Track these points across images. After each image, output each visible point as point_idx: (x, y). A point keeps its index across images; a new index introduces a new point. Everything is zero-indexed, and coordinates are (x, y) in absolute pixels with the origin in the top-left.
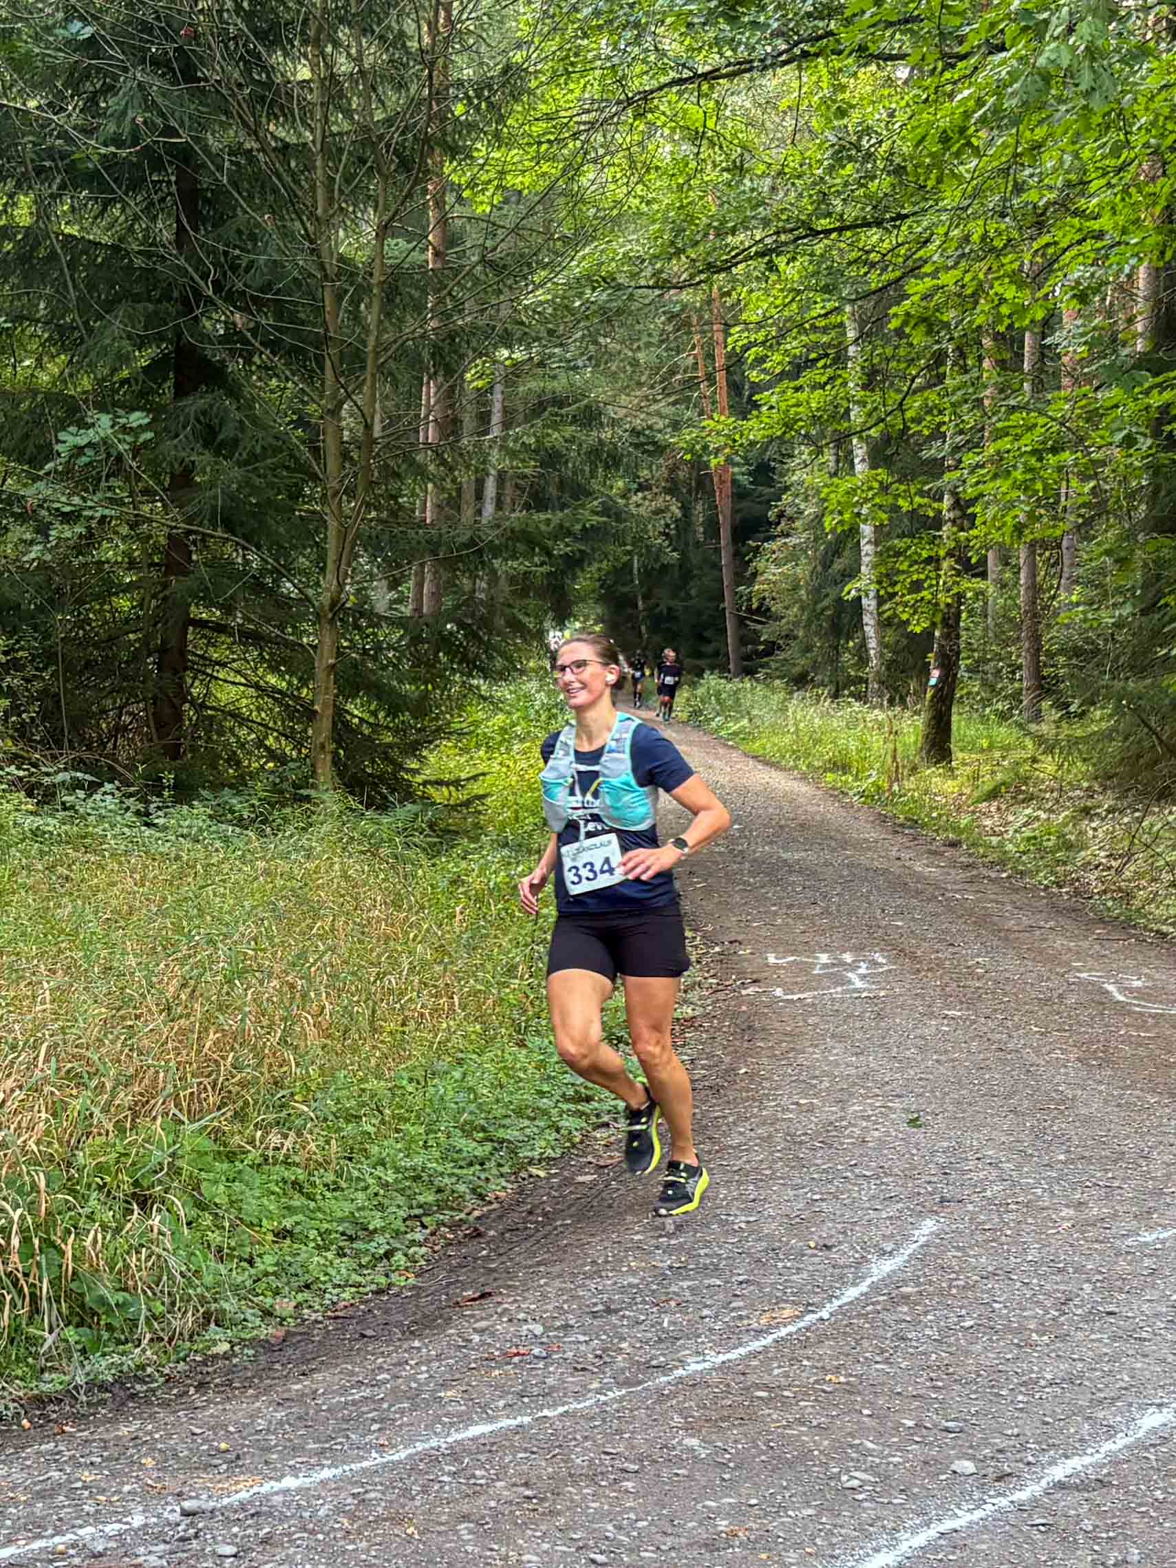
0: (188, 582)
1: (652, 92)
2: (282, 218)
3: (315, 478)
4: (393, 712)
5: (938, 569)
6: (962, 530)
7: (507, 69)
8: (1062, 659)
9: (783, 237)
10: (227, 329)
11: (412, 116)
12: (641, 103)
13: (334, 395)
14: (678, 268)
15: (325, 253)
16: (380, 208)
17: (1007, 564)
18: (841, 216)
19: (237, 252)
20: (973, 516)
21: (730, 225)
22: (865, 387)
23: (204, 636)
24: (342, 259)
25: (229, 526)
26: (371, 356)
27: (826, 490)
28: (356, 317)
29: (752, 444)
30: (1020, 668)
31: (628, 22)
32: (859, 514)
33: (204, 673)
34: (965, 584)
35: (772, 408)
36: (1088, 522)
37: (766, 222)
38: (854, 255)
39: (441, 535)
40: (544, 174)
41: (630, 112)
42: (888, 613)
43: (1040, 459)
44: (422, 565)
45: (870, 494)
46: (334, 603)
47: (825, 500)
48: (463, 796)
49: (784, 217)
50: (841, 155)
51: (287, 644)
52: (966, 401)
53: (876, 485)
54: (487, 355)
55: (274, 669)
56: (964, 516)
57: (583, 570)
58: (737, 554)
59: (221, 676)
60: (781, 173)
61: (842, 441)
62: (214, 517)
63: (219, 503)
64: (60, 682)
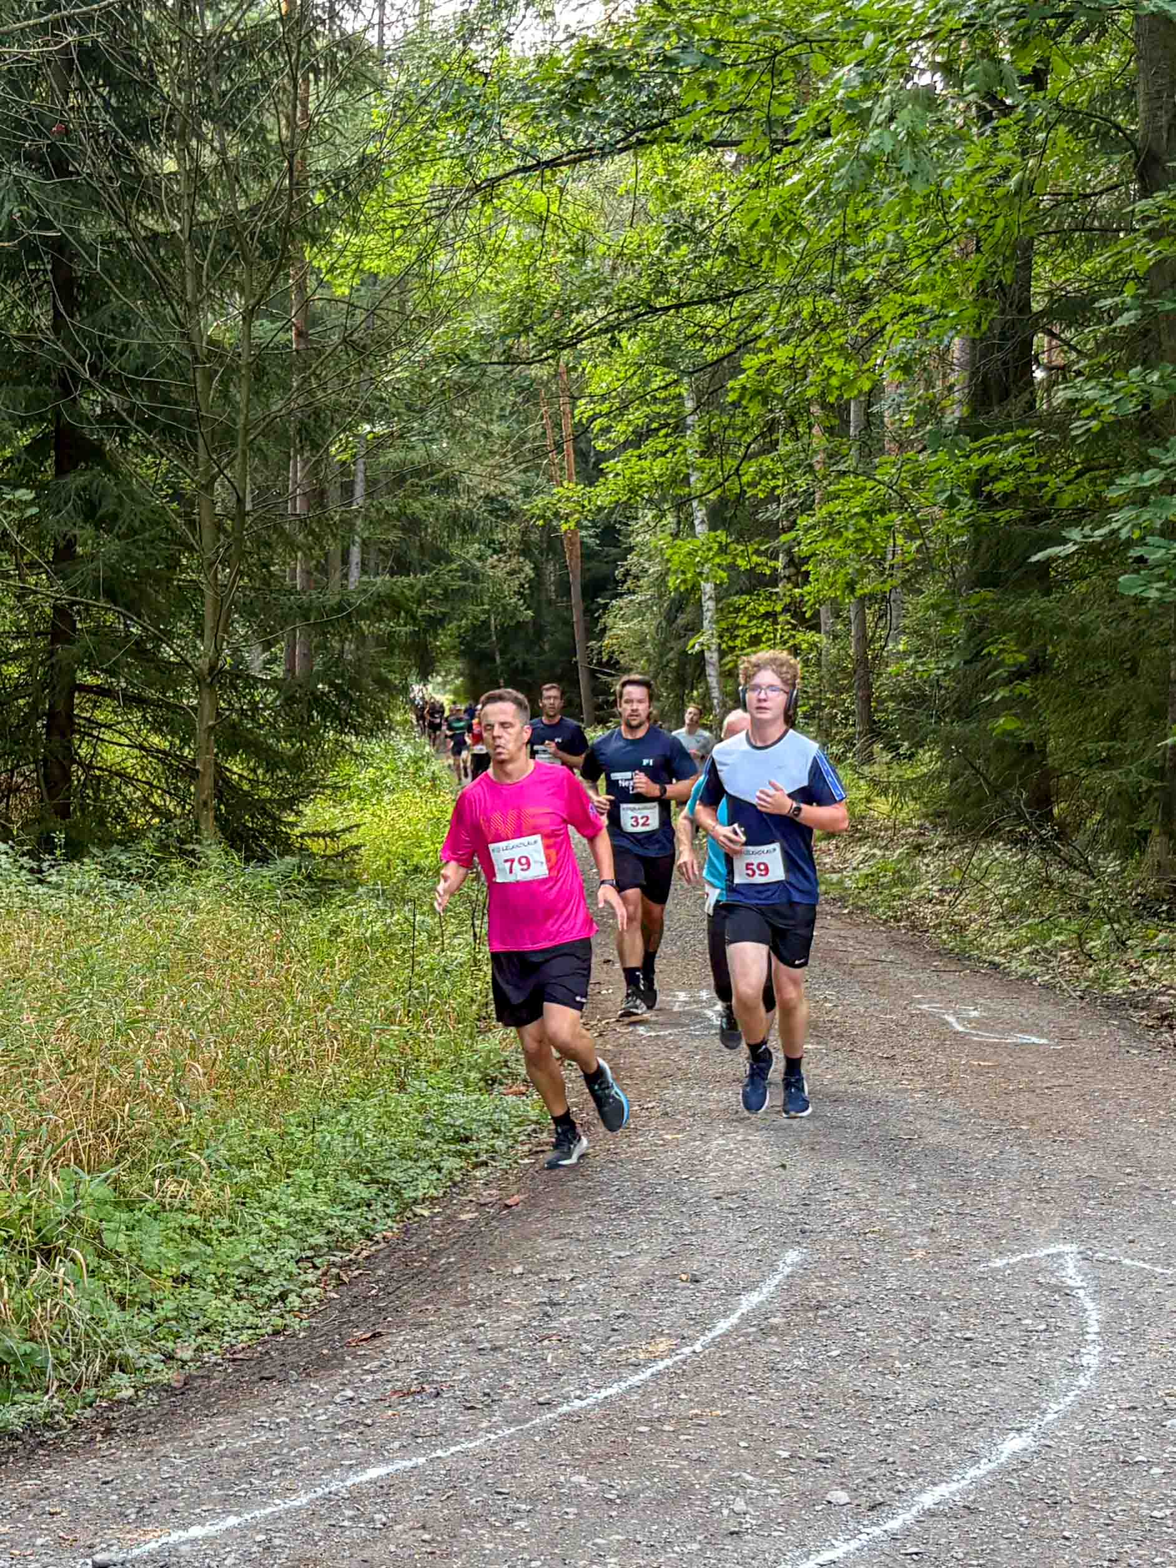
0: (75, 649)
1: (499, 179)
2: (154, 304)
3: (191, 549)
4: (271, 769)
5: (775, 623)
6: (796, 586)
7: (362, 160)
8: (891, 705)
9: (625, 315)
10: (103, 409)
11: (274, 206)
12: (489, 189)
13: (207, 471)
14: (526, 345)
15: (194, 337)
16: (247, 292)
17: (838, 617)
18: (678, 293)
19: (111, 336)
20: (807, 574)
21: (575, 304)
22: (702, 454)
23: (89, 700)
24: (211, 341)
25: (111, 595)
26: (241, 433)
27: (669, 551)
28: (225, 395)
29: (600, 509)
30: (853, 713)
31: (474, 114)
32: (701, 574)
33: (90, 735)
34: (800, 637)
36: (916, 575)
37: (608, 300)
38: (690, 330)
39: (311, 601)
40: (399, 258)
41: (477, 198)
42: (730, 665)
43: (870, 520)
44: (294, 630)
45: (711, 554)
46: (212, 668)
47: (668, 561)
48: (340, 846)
49: (624, 296)
50: (676, 237)
51: (169, 706)
52: (799, 466)
53: (716, 546)
54: (350, 430)
55: (157, 730)
56: (798, 573)
57: (444, 628)
58: (587, 611)
59: (106, 737)
60: (621, 255)
61: (682, 505)
62: (96, 588)
63: (101, 575)
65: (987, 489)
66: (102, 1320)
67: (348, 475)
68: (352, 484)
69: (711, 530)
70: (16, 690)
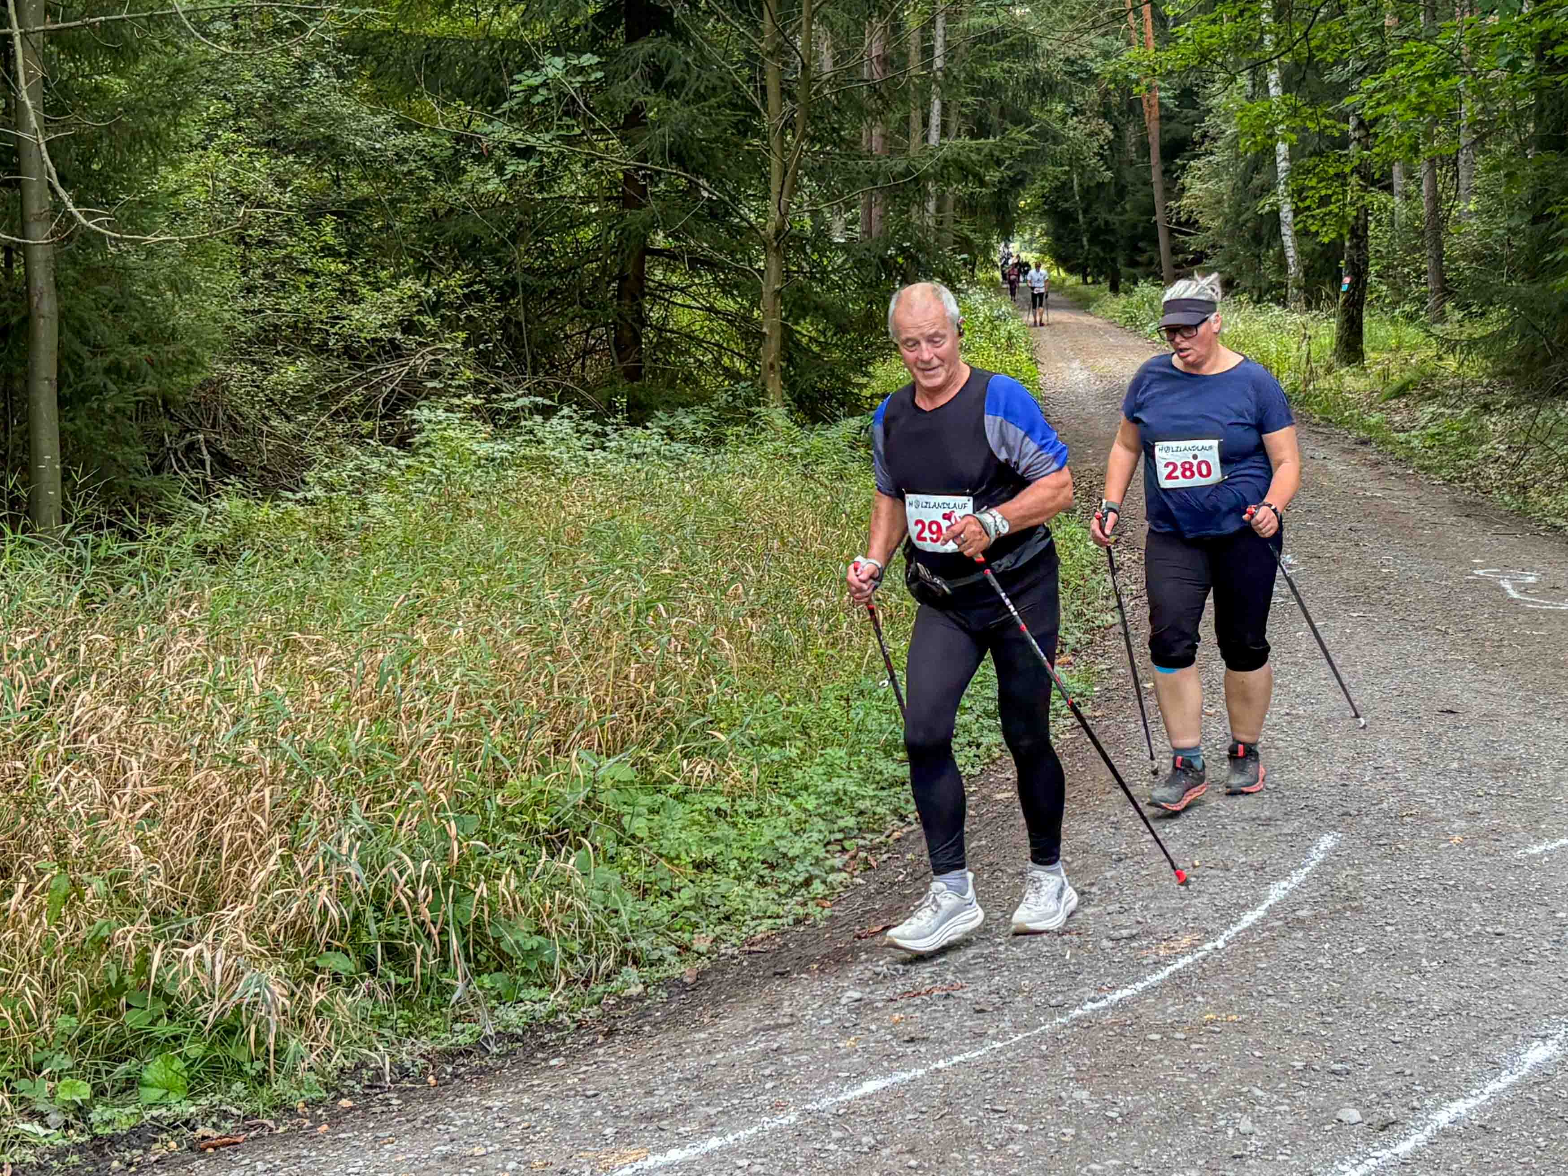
3: (758, 115)
5: (1344, 184)
6: (1366, 148)
8: (1463, 264)
13: (772, 38)
17: (1410, 177)
20: (1375, 135)
23: (660, 264)
25: (679, 161)
27: (1239, 114)
29: (1171, 72)
30: (1425, 272)
32: (1270, 136)
33: (662, 298)
34: (1370, 198)
35: (1188, 39)
36: (1481, 138)
39: (879, 166)
43: (1432, 84)
45: (1281, 116)
46: (778, 232)
51: (739, 270)
52: (1365, 30)
53: (1286, 109)
56: (1367, 135)
57: (1025, 189)
58: (1166, 172)
59: (677, 300)
61: (1256, 67)
62: (662, 153)
63: (668, 140)
64: (522, 311)
65: (1549, 52)
66: (616, 912)
67: (929, 40)
68: (932, 47)
69: (1284, 93)
70: (587, 254)
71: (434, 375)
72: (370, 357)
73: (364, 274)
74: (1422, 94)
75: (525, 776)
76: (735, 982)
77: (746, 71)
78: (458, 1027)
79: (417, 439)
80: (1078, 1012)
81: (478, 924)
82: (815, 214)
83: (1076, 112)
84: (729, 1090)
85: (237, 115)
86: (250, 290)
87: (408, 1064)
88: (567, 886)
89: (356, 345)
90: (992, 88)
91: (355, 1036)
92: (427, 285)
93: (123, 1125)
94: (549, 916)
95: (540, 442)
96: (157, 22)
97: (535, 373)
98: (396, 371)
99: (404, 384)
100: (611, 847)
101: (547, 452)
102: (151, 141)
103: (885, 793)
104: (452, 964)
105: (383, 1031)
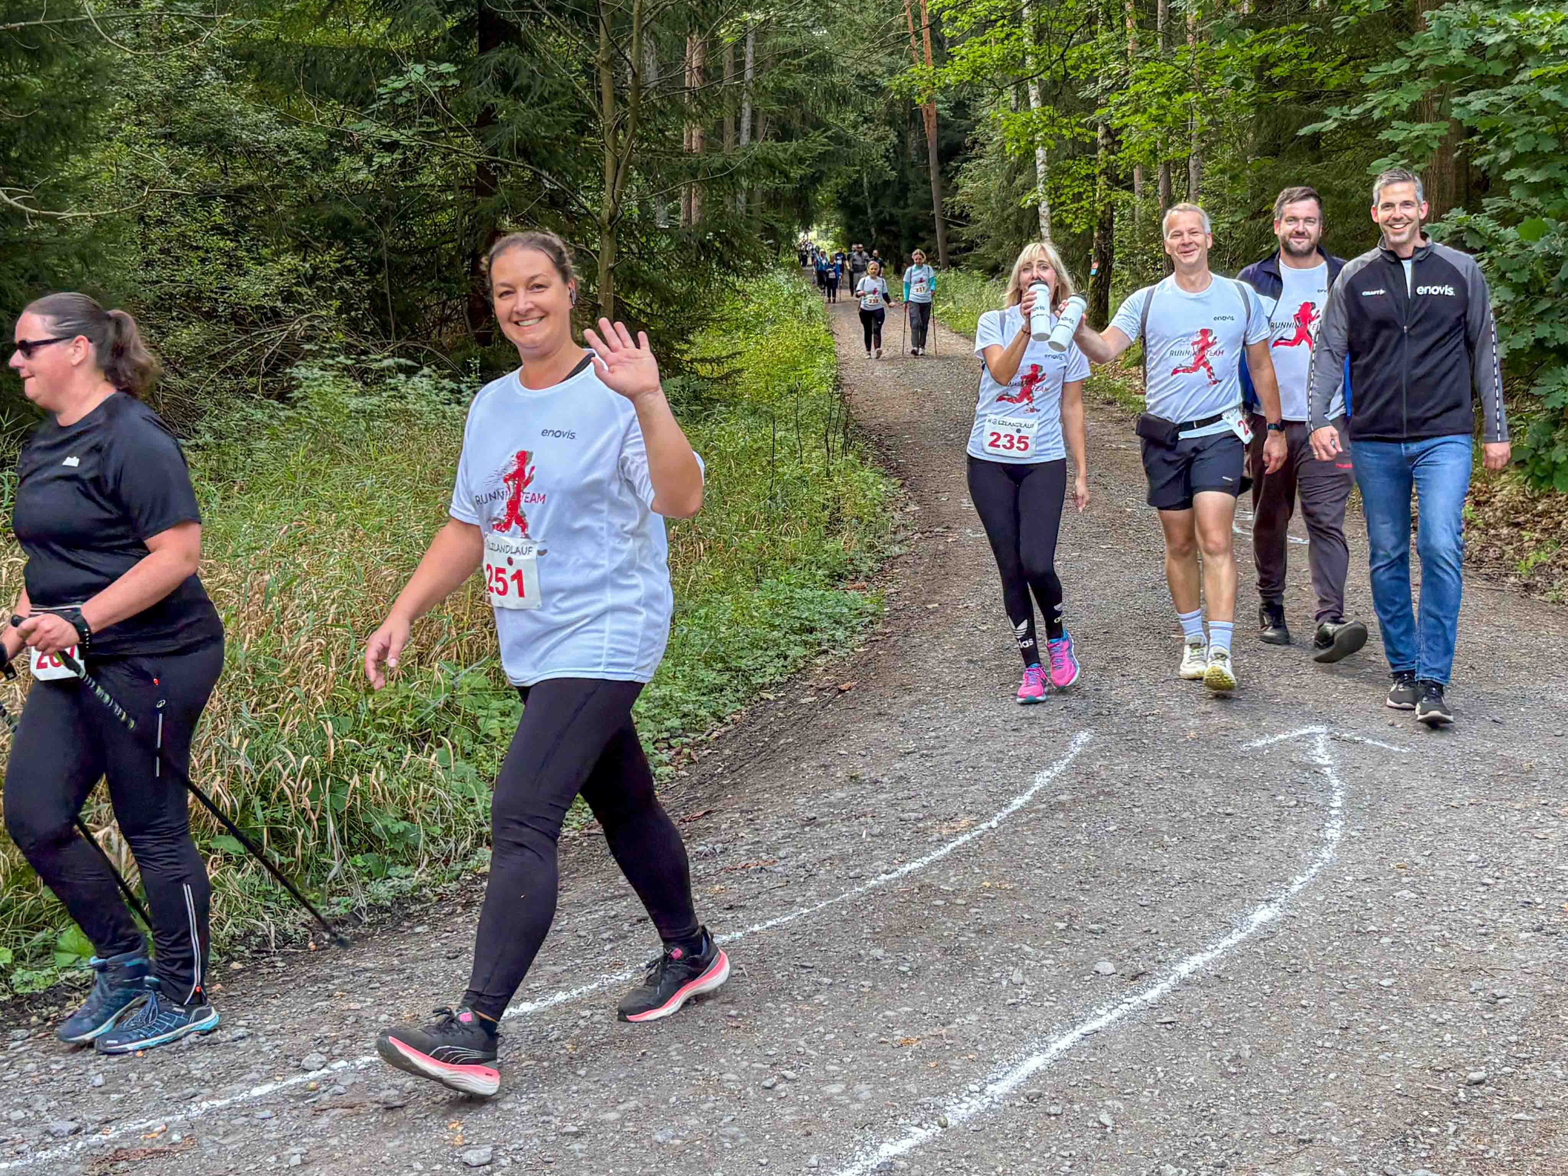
0: (493, 201)
3: (595, 116)
5: (1094, 183)
6: (1113, 153)
13: (607, 50)
20: (1120, 142)
22: (1036, 42)
25: (524, 156)
26: (636, 19)
27: (1006, 123)
29: (948, 86)
32: (1033, 141)
34: (1116, 196)
35: (962, 58)
36: (1209, 146)
39: (699, 162)
43: (1169, 99)
44: (689, 185)
45: (1041, 125)
46: (612, 218)
48: (723, 370)
52: (1112, 53)
53: (1046, 118)
54: (733, 17)
56: (1114, 142)
57: (822, 186)
58: (942, 172)
61: (1020, 83)
62: (510, 149)
63: (516, 137)
64: (387, 286)
65: (1267, 73)
66: (472, 800)
67: (740, 56)
68: (743, 63)
69: (1044, 105)
70: (444, 235)
71: (309, 339)
72: (253, 323)
73: (248, 251)
74: (1161, 107)
75: (393, 684)
76: (576, 860)
77: (583, 79)
78: (334, 900)
79: (296, 394)
80: (873, 882)
81: (351, 812)
82: (643, 204)
83: (866, 120)
84: (572, 951)
85: (138, 112)
86: (149, 264)
87: (291, 932)
88: (429, 778)
89: (242, 312)
90: (796, 97)
91: (244, 908)
92: (304, 260)
93: (40, 987)
94: (414, 804)
95: (402, 397)
96: (68, 28)
97: (398, 338)
98: (277, 336)
99: (283, 346)
100: (468, 745)
101: (410, 406)
102: (63, 132)
103: (705, 698)
104: (329, 846)
105: (269, 904)
